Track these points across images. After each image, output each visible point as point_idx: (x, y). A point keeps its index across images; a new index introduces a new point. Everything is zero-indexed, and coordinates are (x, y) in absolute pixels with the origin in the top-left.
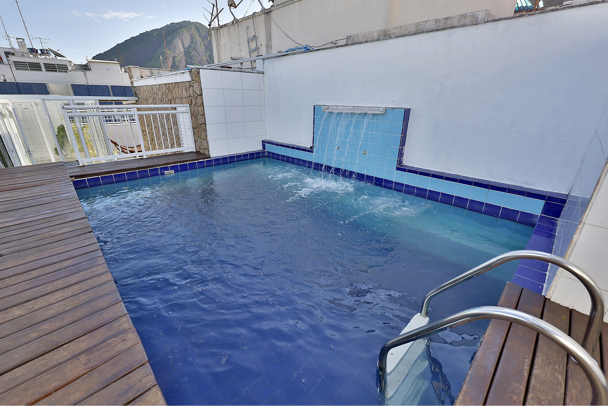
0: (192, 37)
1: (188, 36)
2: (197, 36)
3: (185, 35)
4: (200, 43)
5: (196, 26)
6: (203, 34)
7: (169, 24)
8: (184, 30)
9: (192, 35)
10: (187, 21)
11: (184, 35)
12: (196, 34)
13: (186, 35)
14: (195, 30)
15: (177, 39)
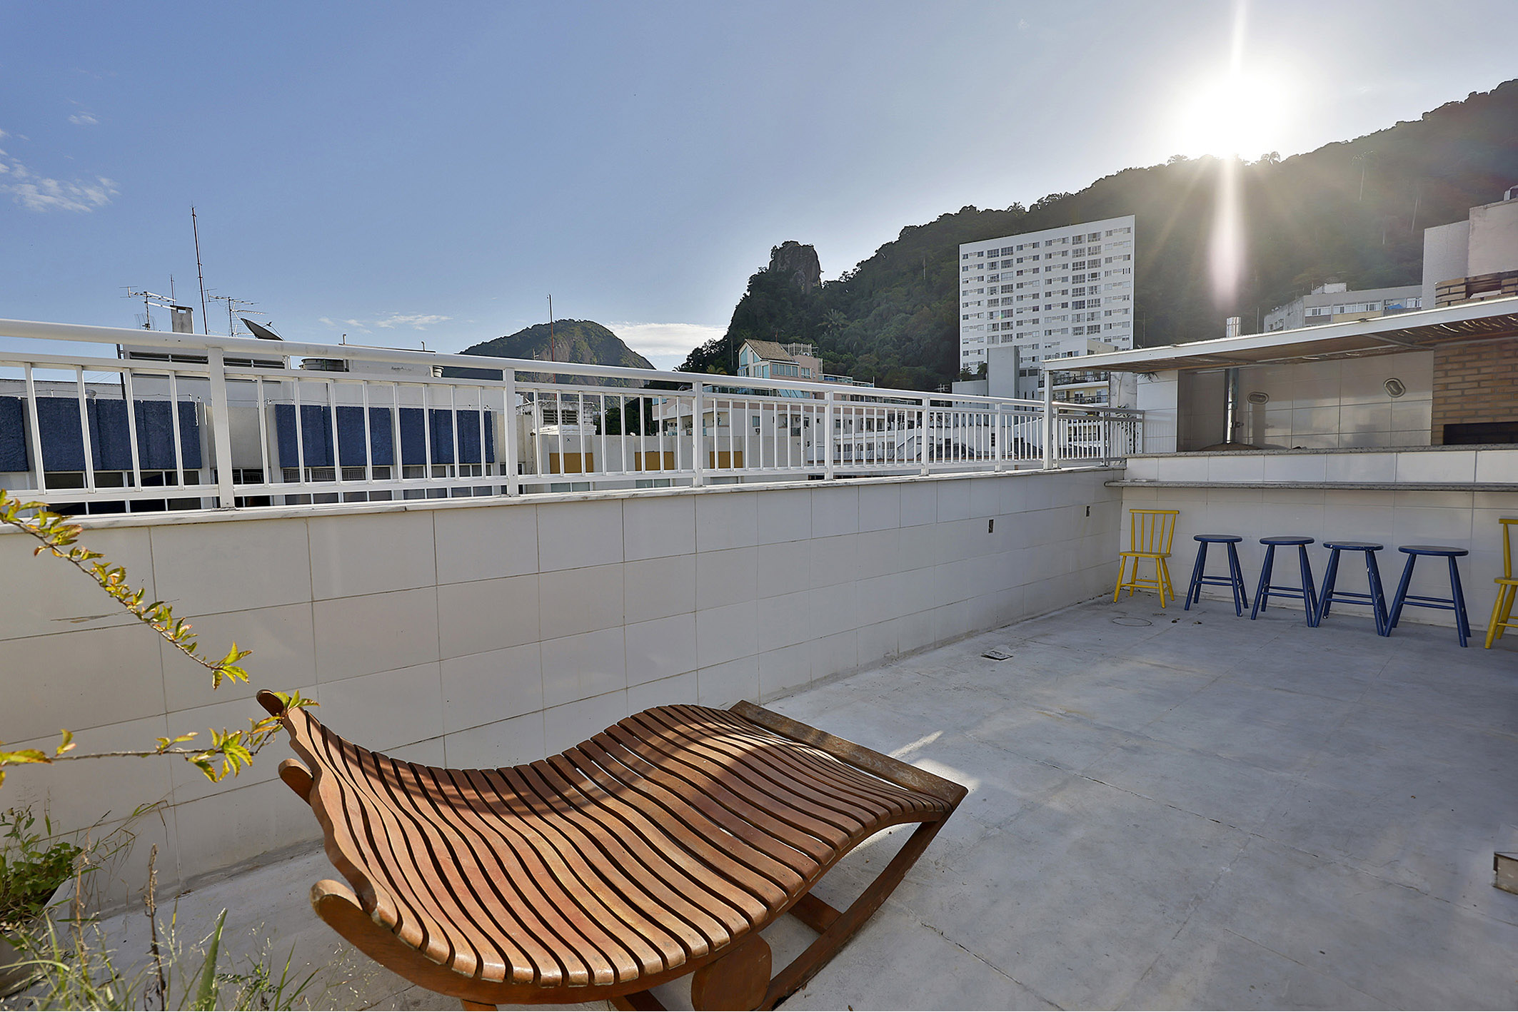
0: (574, 348)
1: (565, 347)
2: (586, 345)
3: (560, 345)
4: (591, 359)
5: (583, 328)
6: (597, 342)
7: (530, 328)
8: (559, 336)
9: (574, 346)
10: (567, 320)
11: (559, 347)
12: (584, 343)
13: (562, 346)
14: (582, 336)
15: (543, 353)
